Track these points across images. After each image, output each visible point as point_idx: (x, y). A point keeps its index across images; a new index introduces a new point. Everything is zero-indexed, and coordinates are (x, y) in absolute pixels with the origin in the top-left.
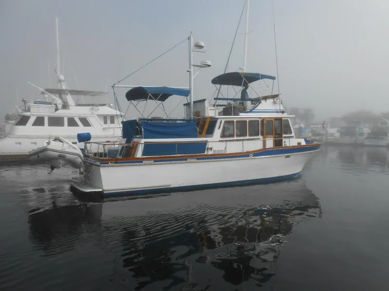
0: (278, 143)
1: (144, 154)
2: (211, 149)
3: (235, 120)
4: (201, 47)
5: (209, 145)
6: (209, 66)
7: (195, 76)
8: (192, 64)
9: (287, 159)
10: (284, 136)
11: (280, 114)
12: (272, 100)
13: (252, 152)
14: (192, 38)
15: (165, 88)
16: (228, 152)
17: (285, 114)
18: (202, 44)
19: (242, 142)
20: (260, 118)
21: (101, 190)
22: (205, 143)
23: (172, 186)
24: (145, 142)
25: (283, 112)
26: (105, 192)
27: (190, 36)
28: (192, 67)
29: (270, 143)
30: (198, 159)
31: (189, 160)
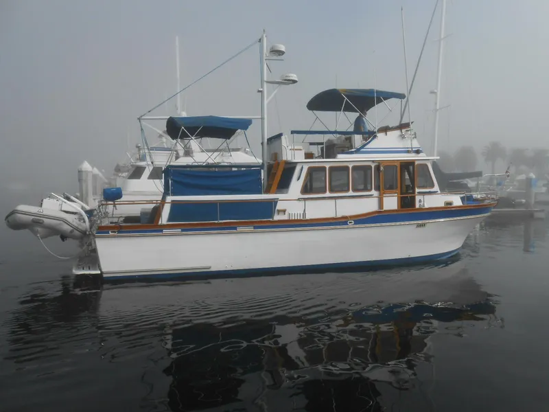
0: (407, 202)
1: (169, 220)
2: (284, 211)
3: (327, 166)
4: (281, 53)
5: (280, 206)
6: (294, 82)
7: (270, 98)
8: (265, 79)
9: (421, 229)
10: (417, 190)
11: (414, 154)
12: (397, 132)
13: (351, 217)
14: (265, 39)
15: (211, 117)
16: (308, 217)
17: (421, 154)
18: (282, 48)
19: (333, 201)
20: (373, 161)
21: (99, 272)
22: (275, 202)
23: (213, 269)
24: (173, 201)
25: (418, 152)
26: (105, 276)
27: (262, 37)
29: (391, 203)
30: (255, 228)
31: (239, 229)
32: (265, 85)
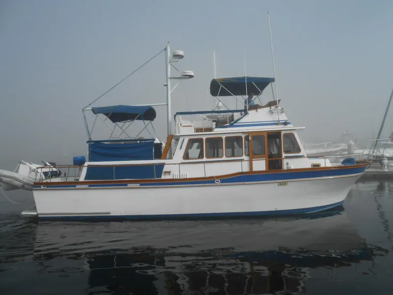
0: (274, 164)
1: (86, 178)
2: (169, 172)
3: (204, 138)
4: (181, 57)
5: (166, 169)
6: (191, 77)
8: (169, 76)
9: (282, 187)
10: (284, 155)
11: (281, 126)
12: (268, 109)
14: (169, 49)
15: (120, 106)
16: (188, 177)
17: (288, 125)
18: (181, 53)
19: (203, 165)
20: (243, 133)
21: (36, 213)
22: (162, 165)
23: (112, 214)
24: (88, 165)
25: (286, 124)
26: (39, 216)
27: (167, 46)
28: (169, 81)
29: (260, 165)
30: (141, 185)
31: (129, 185)
32: (169, 79)
